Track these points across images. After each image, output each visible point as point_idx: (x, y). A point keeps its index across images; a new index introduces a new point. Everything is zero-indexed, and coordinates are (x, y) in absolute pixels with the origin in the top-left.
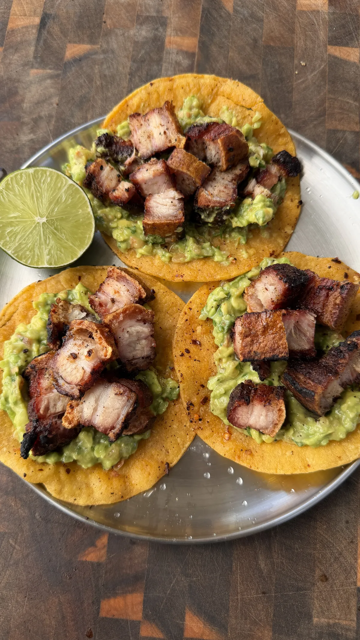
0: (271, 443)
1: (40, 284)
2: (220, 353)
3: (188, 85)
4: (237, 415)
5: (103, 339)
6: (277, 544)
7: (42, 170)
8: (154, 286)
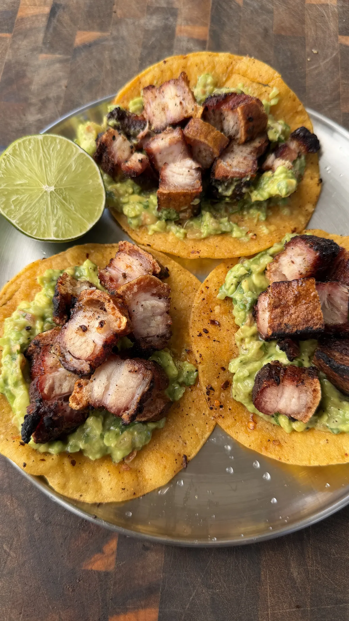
0: (302, 432)
1: (45, 261)
2: (242, 332)
3: (203, 63)
4: (264, 398)
5: (116, 308)
6: (310, 549)
7: (52, 137)
8: (167, 264)
